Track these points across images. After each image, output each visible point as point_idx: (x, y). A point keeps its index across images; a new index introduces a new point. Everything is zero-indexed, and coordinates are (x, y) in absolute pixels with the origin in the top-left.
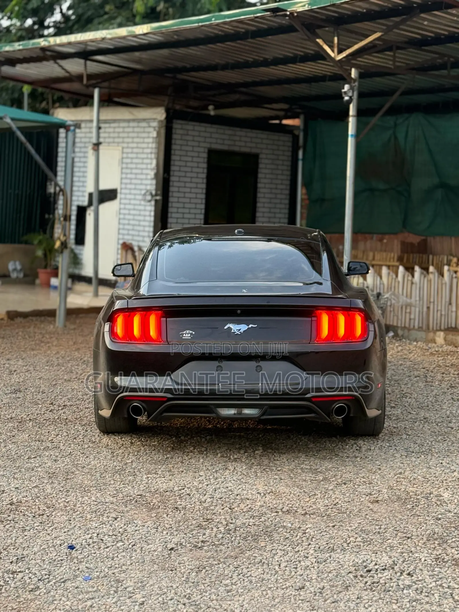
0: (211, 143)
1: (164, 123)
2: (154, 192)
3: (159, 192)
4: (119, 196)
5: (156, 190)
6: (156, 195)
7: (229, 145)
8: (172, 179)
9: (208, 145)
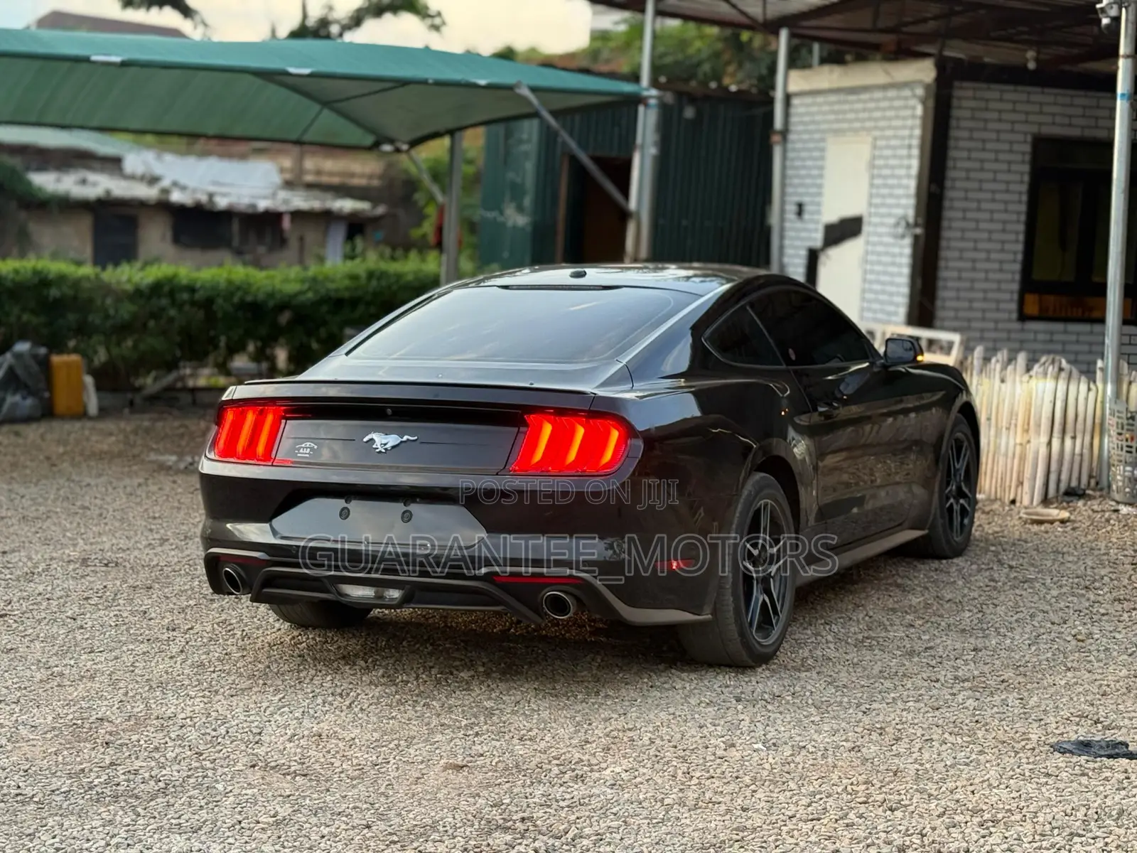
0: (1040, 124)
1: (934, 88)
2: (911, 220)
3: (920, 221)
4: (866, 228)
5: (917, 214)
6: (916, 225)
7: (1083, 127)
8: (949, 194)
9: (1035, 129)
